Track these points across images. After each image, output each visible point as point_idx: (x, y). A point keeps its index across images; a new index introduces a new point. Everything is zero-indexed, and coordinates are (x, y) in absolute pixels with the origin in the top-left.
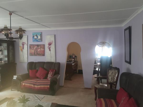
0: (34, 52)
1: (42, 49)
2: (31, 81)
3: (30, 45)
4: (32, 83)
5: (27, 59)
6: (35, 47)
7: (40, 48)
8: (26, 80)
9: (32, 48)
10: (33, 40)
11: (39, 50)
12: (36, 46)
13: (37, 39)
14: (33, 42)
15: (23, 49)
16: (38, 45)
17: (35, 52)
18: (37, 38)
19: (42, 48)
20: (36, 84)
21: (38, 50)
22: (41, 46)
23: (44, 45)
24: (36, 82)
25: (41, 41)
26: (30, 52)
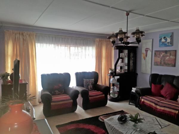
0: (160, 61)
1: (171, 57)
2: (153, 99)
3: (155, 51)
4: (154, 101)
5: (150, 70)
6: (162, 54)
7: (169, 55)
8: (146, 96)
9: (158, 56)
10: (160, 45)
11: (168, 58)
12: (163, 52)
13: (166, 43)
14: (159, 47)
15: (146, 56)
16: (166, 52)
17: (162, 60)
18: (165, 41)
19: (173, 56)
20: (158, 104)
21: (166, 59)
22: (171, 52)
23: (176, 51)
24: (159, 102)
25: (171, 45)
26: (154, 61)
